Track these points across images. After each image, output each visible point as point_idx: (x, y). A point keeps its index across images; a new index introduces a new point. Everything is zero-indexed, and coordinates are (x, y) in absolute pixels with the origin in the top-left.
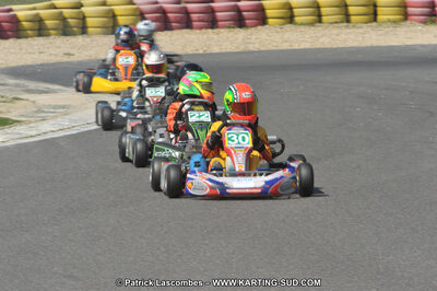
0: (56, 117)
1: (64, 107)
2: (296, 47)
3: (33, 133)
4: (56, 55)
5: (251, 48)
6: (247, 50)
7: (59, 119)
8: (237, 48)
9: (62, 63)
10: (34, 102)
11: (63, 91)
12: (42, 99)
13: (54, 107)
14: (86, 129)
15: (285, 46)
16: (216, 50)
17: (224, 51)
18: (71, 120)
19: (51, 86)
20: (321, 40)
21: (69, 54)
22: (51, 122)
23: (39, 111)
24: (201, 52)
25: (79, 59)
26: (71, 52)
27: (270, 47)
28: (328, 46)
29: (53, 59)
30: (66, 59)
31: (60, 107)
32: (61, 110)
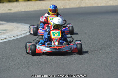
0: (2, 34)
1: (5, 30)
2: (99, 5)
4: (5, 10)
5: (82, 6)
6: (80, 6)
7: (3, 35)
8: (76, 6)
9: (7, 13)
11: (6, 24)
14: (13, 39)
16: (68, 7)
17: (71, 7)
18: (7, 36)
20: (109, 2)
21: (10, 10)
24: (62, 8)
25: (14, 11)
26: (11, 9)
27: (89, 5)
28: (112, 5)
29: (4, 12)
30: (9, 11)
31: (3, 30)
32: (4, 32)
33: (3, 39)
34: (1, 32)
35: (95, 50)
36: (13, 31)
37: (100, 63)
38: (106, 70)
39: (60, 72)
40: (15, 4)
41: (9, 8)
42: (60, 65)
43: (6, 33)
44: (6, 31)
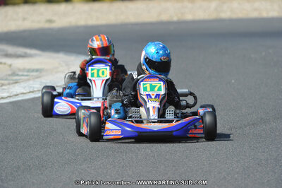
0: (29, 80)
1: (37, 70)
2: (265, 15)
3: (5, 95)
7: (31, 82)
10: (10, 65)
11: (40, 55)
12: (19, 63)
13: (29, 71)
15: (254, 15)
16: (189, 17)
19: (29, 51)
21: (50, 21)
22: (23, 84)
23: (14, 74)
24: (175, 19)
26: (54, 18)
30: (47, 26)
31: (33, 71)
32: (35, 74)
33: (32, 92)
34: (29, 74)
35: (253, 124)
36: (56, 73)
37: (263, 155)
38: (275, 173)
39: (167, 174)
40: (62, 7)
41: (48, 18)
42: (167, 157)
43: (40, 77)
44: (41, 72)
